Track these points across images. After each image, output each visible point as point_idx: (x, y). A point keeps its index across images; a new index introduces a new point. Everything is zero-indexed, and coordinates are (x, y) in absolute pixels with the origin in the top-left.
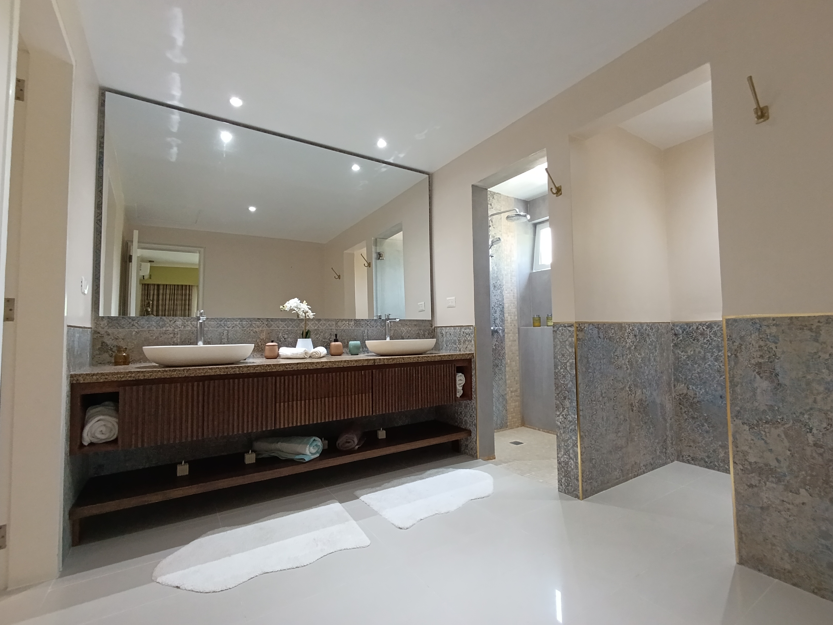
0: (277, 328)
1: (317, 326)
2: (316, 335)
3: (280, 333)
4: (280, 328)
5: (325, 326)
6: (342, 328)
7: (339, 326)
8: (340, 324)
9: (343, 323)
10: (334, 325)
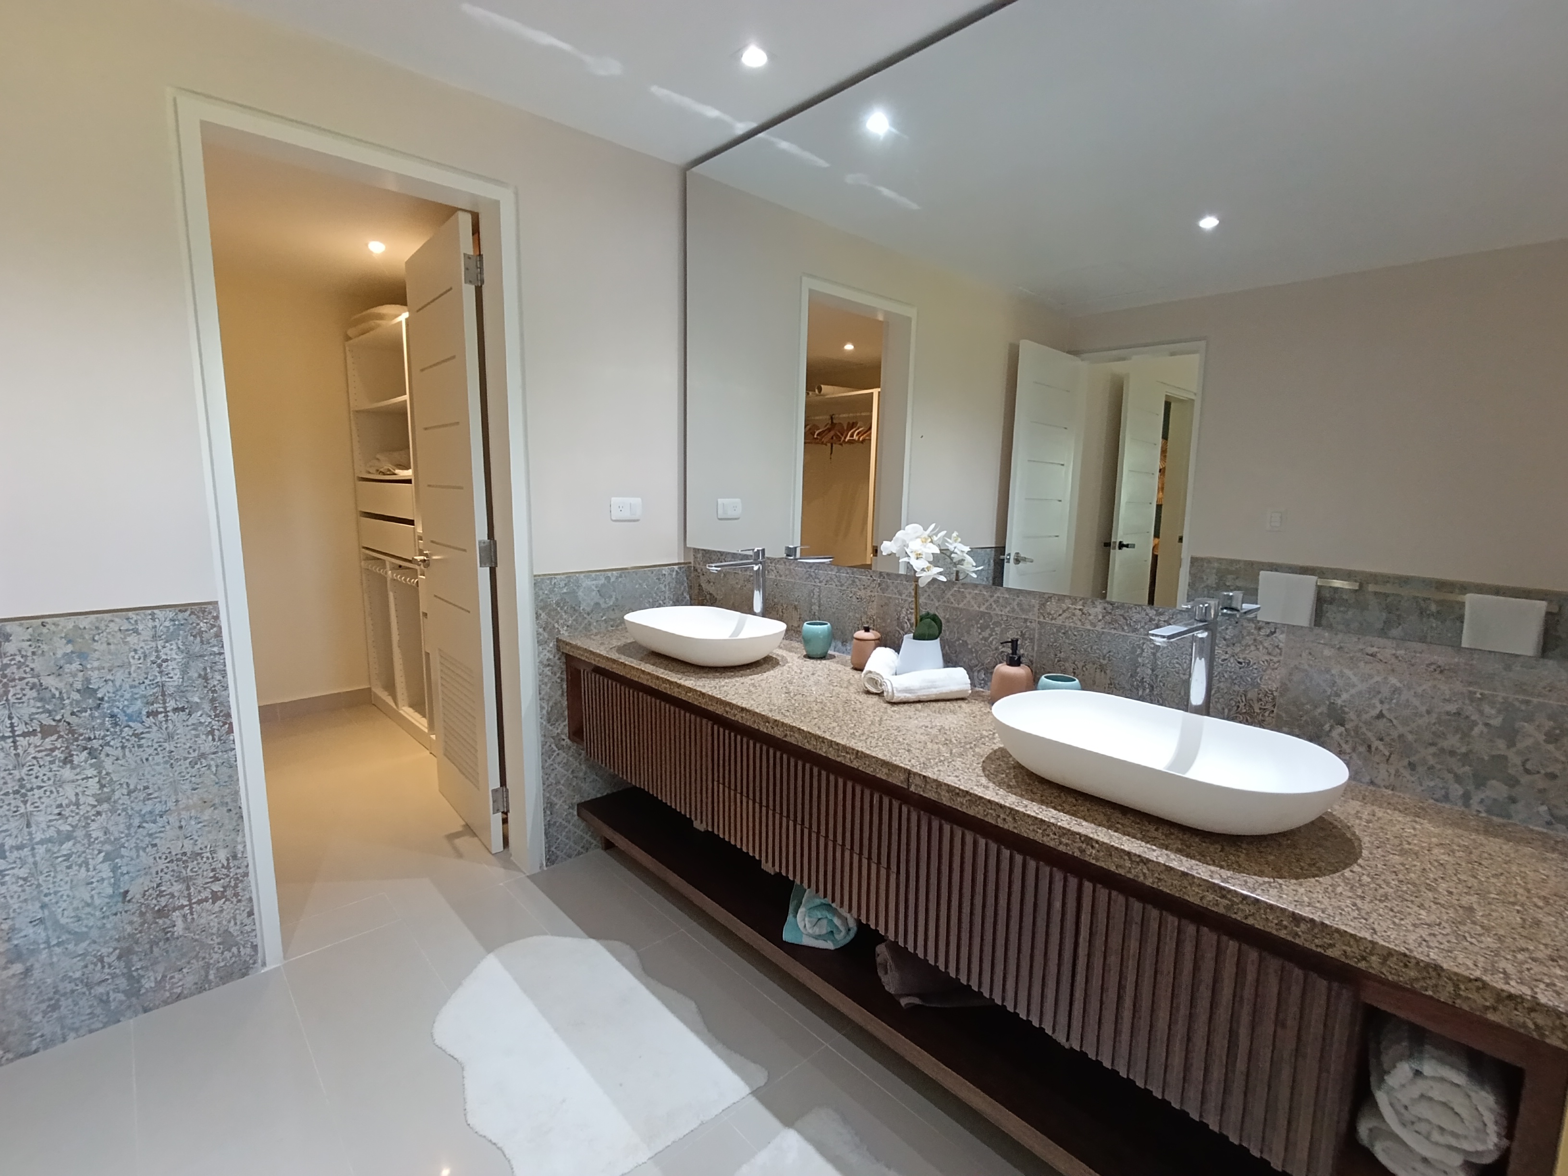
0: (897, 596)
1: (987, 604)
2: (982, 631)
3: (902, 608)
4: (904, 597)
5: (1008, 609)
6: (1059, 622)
7: (1049, 614)
8: (1052, 607)
9: (1064, 606)
10: (1036, 609)
